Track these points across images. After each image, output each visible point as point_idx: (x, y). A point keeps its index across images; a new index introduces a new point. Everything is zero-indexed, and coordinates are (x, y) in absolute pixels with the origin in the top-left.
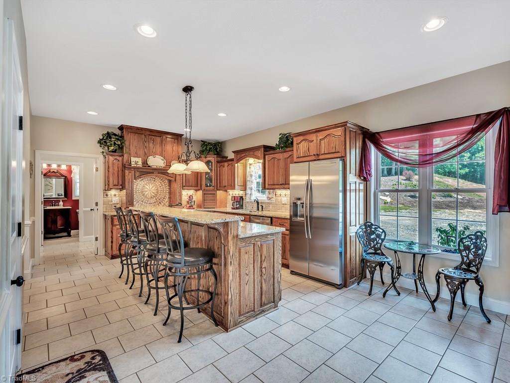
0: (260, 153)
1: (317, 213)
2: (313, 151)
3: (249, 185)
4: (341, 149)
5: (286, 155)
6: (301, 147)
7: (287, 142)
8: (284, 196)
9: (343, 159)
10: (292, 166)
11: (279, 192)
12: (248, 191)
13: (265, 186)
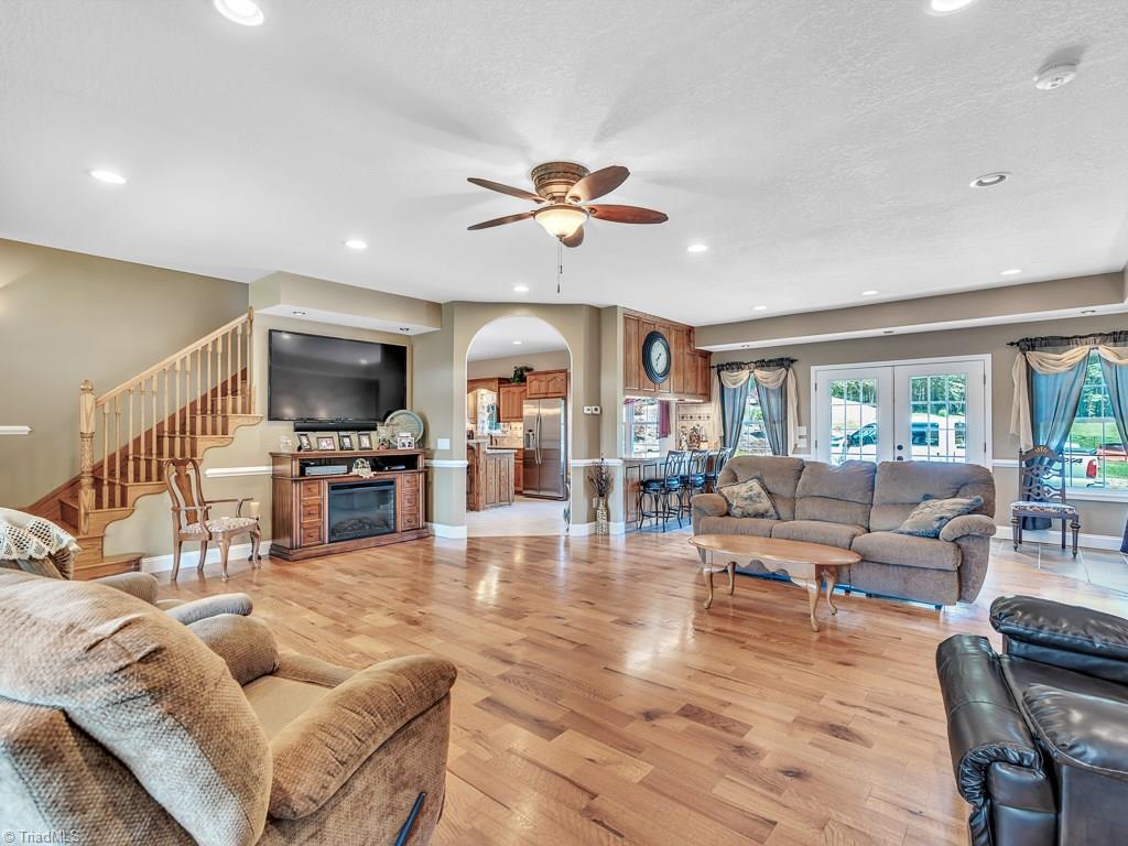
0: (495, 385)
1: (545, 445)
2: (543, 390)
3: (480, 417)
4: (563, 389)
5: (521, 389)
6: (533, 385)
7: (521, 376)
8: (518, 429)
9: (565, 398)
10: (524, 401)
11: (514, 425)
12: (480, 424)
13: (498, 417)
